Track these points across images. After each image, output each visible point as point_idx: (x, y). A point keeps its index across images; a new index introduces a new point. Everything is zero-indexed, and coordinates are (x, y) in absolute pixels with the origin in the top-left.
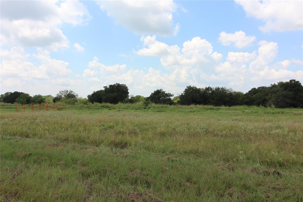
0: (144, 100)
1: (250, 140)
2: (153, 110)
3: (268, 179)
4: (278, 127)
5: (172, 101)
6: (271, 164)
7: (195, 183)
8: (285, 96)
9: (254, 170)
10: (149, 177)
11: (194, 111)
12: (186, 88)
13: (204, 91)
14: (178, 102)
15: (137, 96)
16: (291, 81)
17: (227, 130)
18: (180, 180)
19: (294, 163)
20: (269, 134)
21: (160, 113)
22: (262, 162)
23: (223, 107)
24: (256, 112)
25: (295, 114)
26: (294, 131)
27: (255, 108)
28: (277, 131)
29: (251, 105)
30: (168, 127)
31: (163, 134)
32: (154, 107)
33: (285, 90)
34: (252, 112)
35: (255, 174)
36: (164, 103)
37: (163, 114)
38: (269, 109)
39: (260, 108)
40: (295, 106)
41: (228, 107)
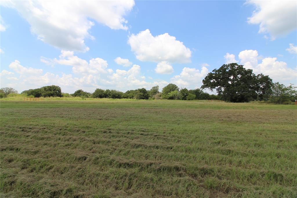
16: (143, 89)
38: (134, 100)
40: (143, 99)
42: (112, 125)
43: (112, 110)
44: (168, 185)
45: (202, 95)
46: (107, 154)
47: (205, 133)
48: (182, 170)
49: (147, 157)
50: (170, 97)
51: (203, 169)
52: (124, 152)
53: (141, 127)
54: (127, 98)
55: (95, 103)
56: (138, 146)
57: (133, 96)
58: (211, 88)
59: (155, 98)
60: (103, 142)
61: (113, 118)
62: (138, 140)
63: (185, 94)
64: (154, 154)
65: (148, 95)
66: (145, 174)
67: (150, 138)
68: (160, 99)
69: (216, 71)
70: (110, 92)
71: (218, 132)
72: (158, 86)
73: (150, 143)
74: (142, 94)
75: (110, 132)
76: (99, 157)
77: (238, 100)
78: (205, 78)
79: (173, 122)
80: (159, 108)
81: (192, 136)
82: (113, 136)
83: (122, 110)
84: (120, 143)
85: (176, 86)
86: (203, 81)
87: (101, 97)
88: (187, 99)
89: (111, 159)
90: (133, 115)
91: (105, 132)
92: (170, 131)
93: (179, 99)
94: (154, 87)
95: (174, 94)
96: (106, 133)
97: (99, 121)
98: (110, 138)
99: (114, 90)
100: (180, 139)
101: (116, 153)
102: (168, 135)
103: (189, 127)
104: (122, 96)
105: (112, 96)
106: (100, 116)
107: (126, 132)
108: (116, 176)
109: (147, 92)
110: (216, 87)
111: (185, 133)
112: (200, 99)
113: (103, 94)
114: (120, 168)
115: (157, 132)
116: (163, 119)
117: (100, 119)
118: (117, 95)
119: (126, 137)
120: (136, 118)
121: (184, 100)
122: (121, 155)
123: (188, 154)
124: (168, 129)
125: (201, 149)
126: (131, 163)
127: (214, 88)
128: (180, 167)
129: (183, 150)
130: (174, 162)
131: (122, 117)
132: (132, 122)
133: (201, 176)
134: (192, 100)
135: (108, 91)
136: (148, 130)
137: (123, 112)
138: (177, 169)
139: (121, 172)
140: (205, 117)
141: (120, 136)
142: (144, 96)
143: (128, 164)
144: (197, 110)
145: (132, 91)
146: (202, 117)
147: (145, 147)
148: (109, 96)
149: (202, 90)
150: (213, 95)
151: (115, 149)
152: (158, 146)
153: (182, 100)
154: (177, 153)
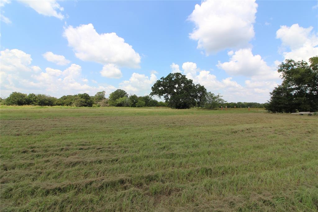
42: (37, 142)
43: (37, 122)
44: (111, 202)
45: (151, 102)
46: (27, 181)
47: (153, 140)
48: (127, 182)
49: (86, 176)
50: (118, 104)
51: (148, 177)
52: (54, 175)
53: (81, 140)
54: (62, 105)
55: (10, 112)
56: (74, 164)
57: (71, 103)
58: (159, 95)
59: (100, 105)
60: (21, 166)
61: (39, 132)
62: (75, 157)
63: (135, 101)
64: (96, 170)
65: (91, 101)
66: (83, 196)
67: (91, 152)
68: (106, 106)
69: (164, 79)
70: (36, 98)
71: (164, 137)
72: (104, 92)
73: (91, 157)
74: (83, 100)
75: (32, 151)
76: (12, 187)
77: (181, 107)
78: (154, 85)
79: (120, 131)
80: (105, 117)
81: (140, 144)
82: (38, 156)
83: (53, 121)
84: (49, 163)
85: (125, 92)
86: (152, 88)
87: (20, 103)
88: (137, 106)
89: (33, 186)
90: (69, 126)
91: (24, 152)
92: (117, 142)
93: (128, 106)
94: (100, 92)
95: (123, 101)
96: (26, 154)
97: (15, 137)
98: (34, 159)
99: (42, 94)
100: (126, 149)
101: (42, 177)
102: (114, 146)
103: (137, 135)
104: (55, 103)
105: (39, 102)
106: (17, 130)
107: (58, 148)
108: (40, 208)
109: (90, 98)
110: (164, 95)
111: (132, 142)
112: (149, 106)
113: (25, 99)
114: (47, 195)
115: (101, 144)
116: (109, 129)
117: (18, 135)
118: (47, 102)
119: (58, 155)
120: (74, 129)
121: (134, 107)
122: (49, 179)
123: (134, 163)
124: (114, 139)
125: (147, 157)
126: (65, 186)
127: (162, 95)
128: (125, 179)
129: (129, 160)
130: (119, 175)
131: (54, 129)
132: (68, 135)
133: (147, 184)
134: (142, 107)
135: (32, 95)
136: (89, 142)
137: (56, 123)
138: (122, 182)
139: (48, 201)
140: (153, 124)
141: (49, 154)
142: (86, 102)
143: (59, 189)
144: (146, 117)
145: (70, 97)
146: (150, 124)
147: (84, 164)
148: (34, 102)
149: (151, 97)
150: (161, 102)
151: (41, 173)
152: (101, 160)
153: (132, 107)
154: (122, 164)
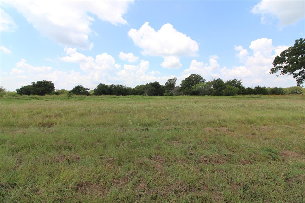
0: (68, 93)
1: (135, 114)
2: (75, 99)
3: (143, 133)
4: (148, 106)
5: (89, 93)
6: (145, 125)
7: (103, 142)
8: (152, 90)
9: (136, 129)
10: (70, 144)
11: (104, 99)
12: (98, 84)
13: (110, 87)
14: (93, 93)
15: (62, 90)
16: (155, 82)
17: (123, 109)
18: (93, 142)
19: (155, 123)
20: (144, 110)
21: (80, 101)
22: (140, 125)
23: (121, 96)
24: (138, 99)
25: (157, 99)
26: (155, 107)
27: (138, 96)
28: (148, 108)
29: (136, 94)
30: (85, 110)
31: (82, 115)
32: (76, 97)
33: (153, 87)
34: (137, 98)
35: (137, 131)
36: (83, 95)
37: (82, 101)
38: (145, 97)
39: (141, 97)
40: (157, 95)
41: (124, 96)
50: (194, 92)
59: (173, 94)
65: (162, 90)
70: (116, 88)
85: (200, 76)
94: (171, 79)
113: (107, 90)
135: (112, 86)
142: (156, 91)
145: (142, 86)
